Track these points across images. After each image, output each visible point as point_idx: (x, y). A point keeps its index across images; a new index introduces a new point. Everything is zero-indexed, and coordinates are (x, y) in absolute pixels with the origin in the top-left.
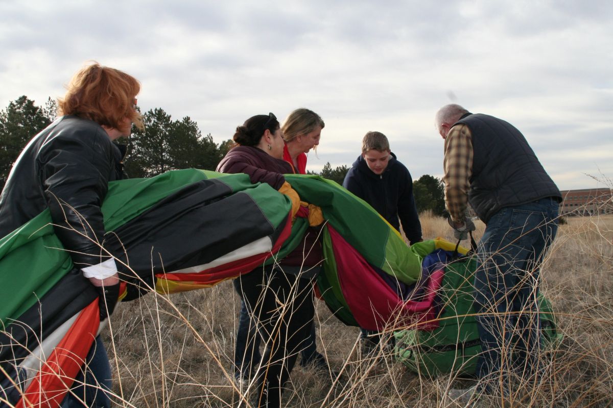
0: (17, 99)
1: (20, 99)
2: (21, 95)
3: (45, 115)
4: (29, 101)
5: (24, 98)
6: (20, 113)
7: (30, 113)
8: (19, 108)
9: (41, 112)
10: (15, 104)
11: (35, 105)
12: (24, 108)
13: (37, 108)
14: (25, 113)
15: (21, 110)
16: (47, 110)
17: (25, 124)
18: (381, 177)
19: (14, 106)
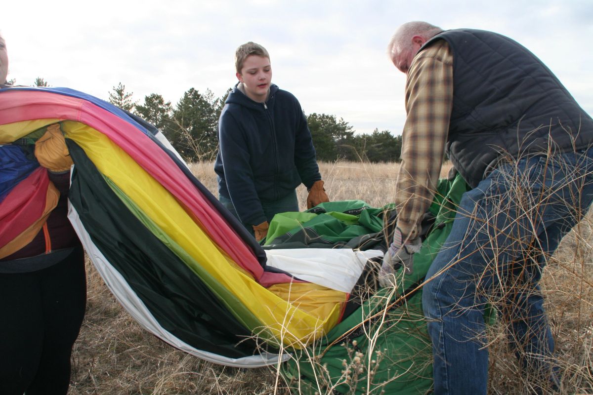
0: (189, 90)
1: (191, 90)
2: (191, 88)
3: (205, 99)
4: (195, 91)
5: (193, 89)
6: (189, 98)
7: (196, 98)
8: (190, 95)
9: (202, 97)
10: (188, 93)
11: (199, 93)
12: (193, 95)
13: (200, 95)
14: (193, 98)
15: (191, 97)
16: (206, 96)
17: (193, 105)
18: (266, 107)
19: (187, 94)
